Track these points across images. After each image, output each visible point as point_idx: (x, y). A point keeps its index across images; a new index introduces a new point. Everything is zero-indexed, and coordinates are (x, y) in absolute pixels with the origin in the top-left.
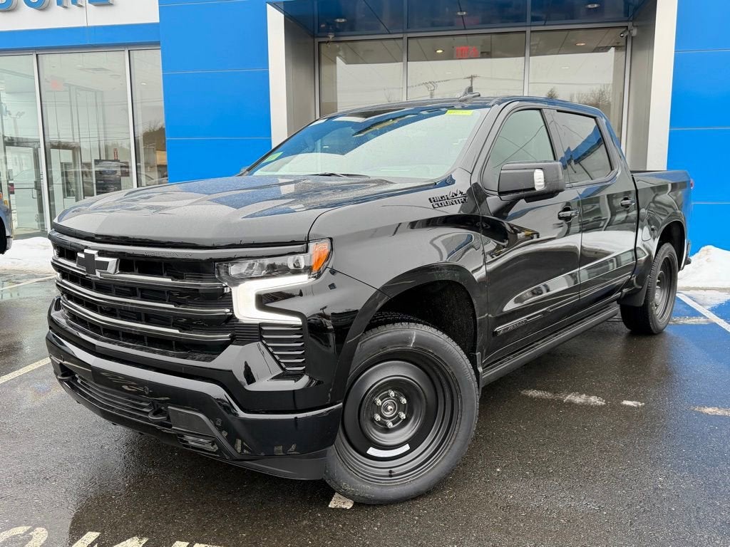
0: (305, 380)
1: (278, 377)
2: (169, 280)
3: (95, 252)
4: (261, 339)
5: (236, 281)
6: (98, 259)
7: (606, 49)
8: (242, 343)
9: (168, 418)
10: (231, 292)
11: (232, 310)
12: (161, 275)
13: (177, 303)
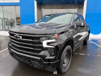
0: (54, 57)
1: (50, 56)
2: (31, 40)
3: (18, 35)
4: (47, 50)
5: (43, 40)
6: (18, 36)
7: (76, 8)
8: (44, 51)
9: (31, 63)
10: (42, 42)
11: (42, 45)
12: (30, 39)
13: (33, 44)
